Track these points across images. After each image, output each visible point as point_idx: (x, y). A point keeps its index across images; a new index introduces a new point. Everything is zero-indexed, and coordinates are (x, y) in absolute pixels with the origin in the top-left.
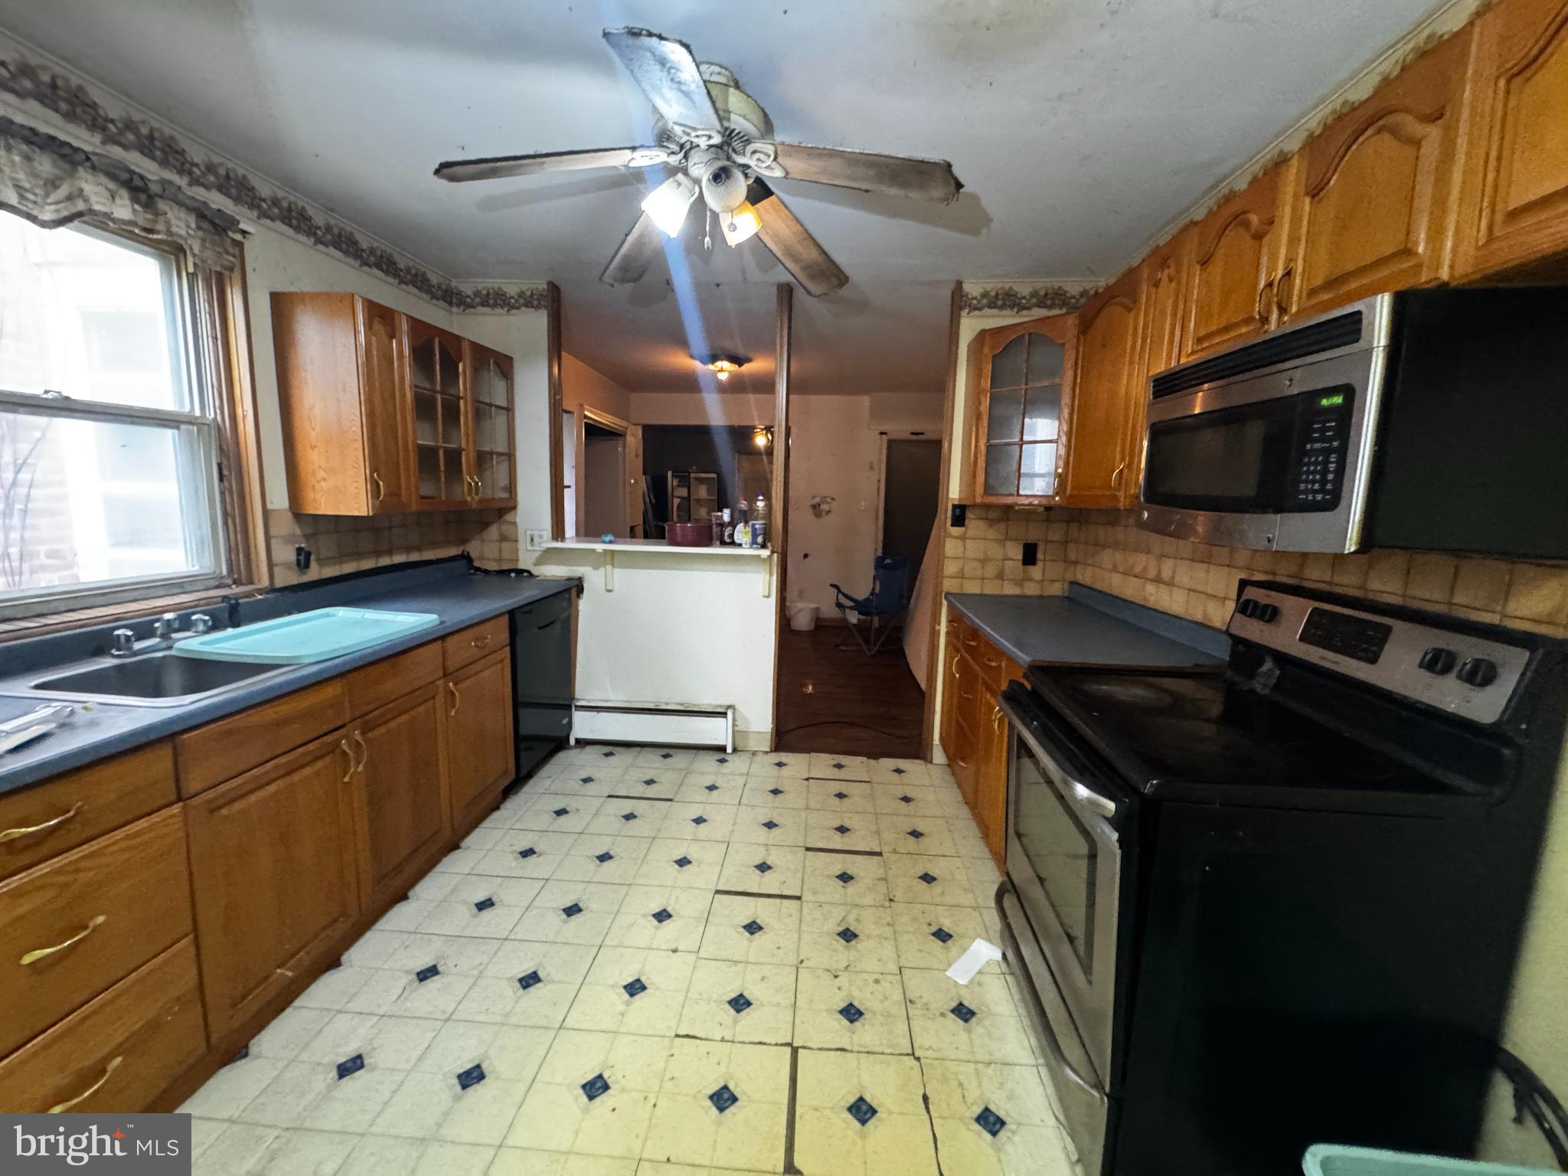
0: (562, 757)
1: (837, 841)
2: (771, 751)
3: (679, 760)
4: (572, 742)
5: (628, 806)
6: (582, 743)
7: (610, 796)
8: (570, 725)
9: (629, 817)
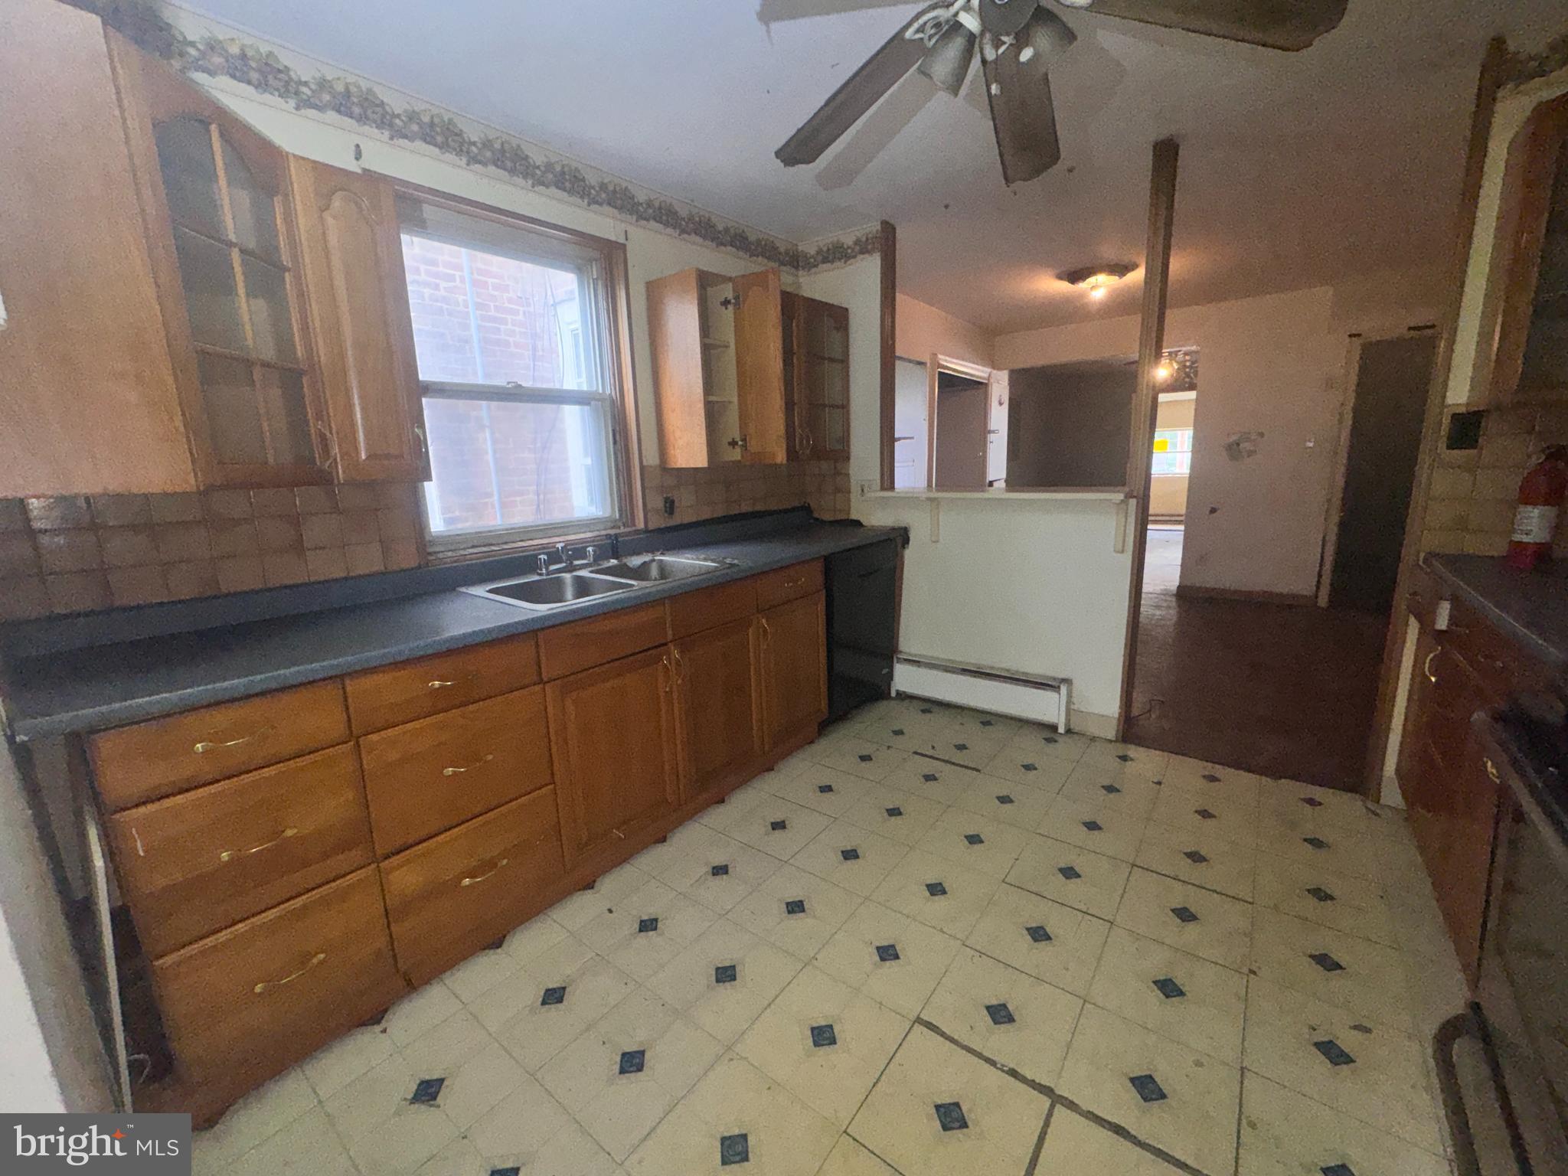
0: (882, 707)
1: (1185, 868)
2: (1116, 741)
3: (997, 732)
4: (893, 694)
5: (929, 767)
6: (903, 696)
7: (916, 753)
8: (890, 676)
9: (929, 778)
